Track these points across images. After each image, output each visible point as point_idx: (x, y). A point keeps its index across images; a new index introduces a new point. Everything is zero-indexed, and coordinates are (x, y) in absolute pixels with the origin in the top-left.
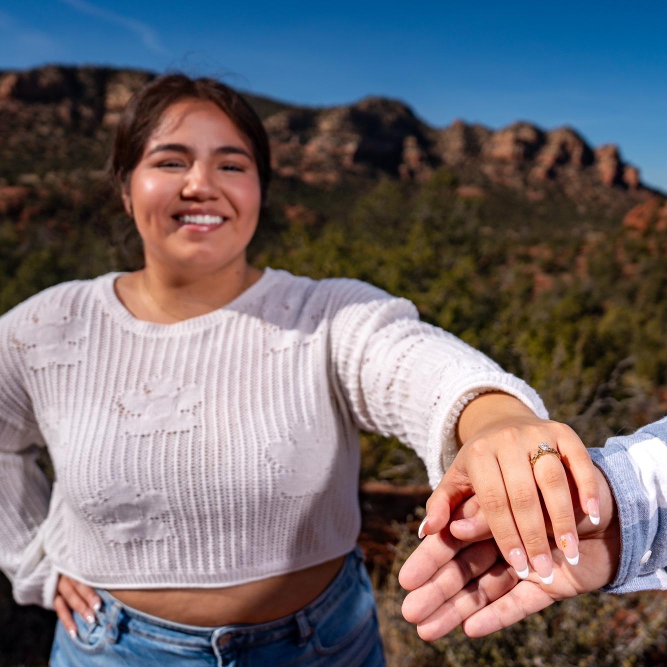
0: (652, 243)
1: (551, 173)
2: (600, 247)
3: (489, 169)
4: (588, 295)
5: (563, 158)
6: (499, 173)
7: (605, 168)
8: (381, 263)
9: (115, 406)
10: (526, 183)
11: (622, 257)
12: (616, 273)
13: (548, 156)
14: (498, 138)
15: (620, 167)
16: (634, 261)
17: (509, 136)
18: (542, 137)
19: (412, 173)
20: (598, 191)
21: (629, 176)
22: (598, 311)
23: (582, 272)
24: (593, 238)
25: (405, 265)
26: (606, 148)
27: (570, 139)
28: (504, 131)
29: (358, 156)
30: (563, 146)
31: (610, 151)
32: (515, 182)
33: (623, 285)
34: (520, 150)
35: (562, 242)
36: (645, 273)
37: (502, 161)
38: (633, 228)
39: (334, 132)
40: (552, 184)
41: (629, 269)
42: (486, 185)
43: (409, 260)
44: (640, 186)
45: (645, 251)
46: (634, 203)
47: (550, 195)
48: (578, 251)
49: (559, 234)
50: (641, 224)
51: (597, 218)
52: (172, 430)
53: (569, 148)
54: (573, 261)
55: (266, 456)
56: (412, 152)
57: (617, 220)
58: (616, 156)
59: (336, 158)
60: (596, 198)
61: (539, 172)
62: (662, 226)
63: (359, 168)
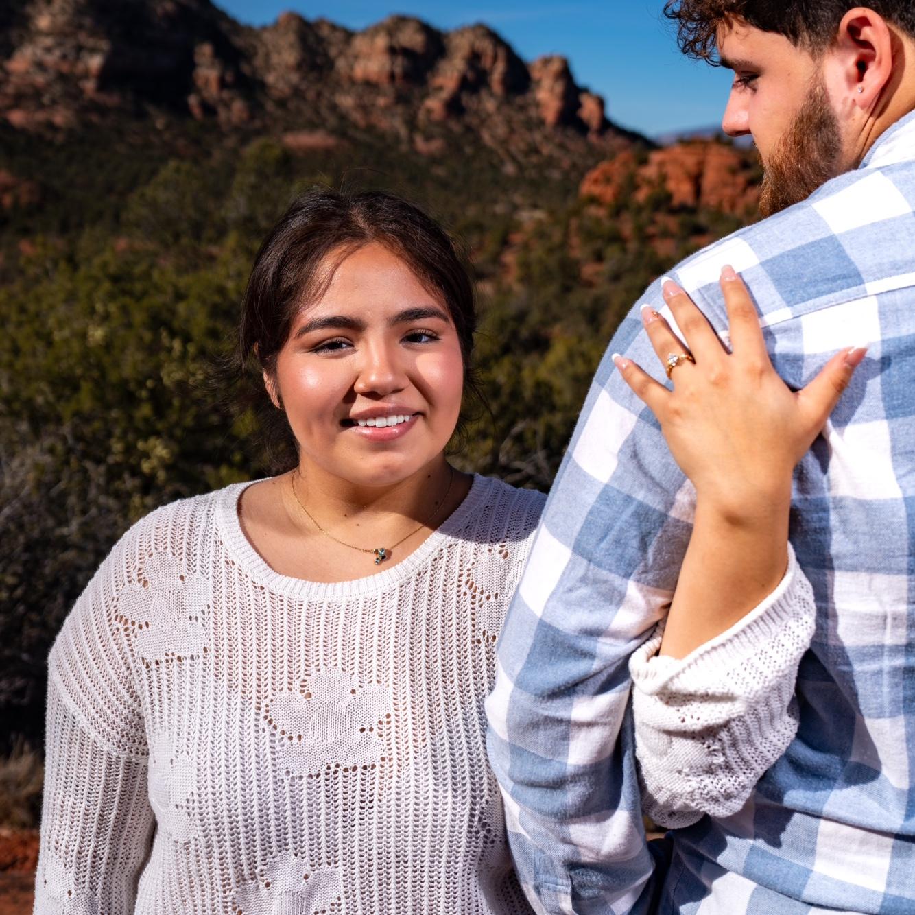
0: (627, 227)
1: (454, 107)
2: (541, 233)
3: (346, 101)
4: (521, 317)
5: (474, 81)
6: (365, 109)
7: (547, 97)
8: (180, 296)
10: (412, 124)
11: (578, 250)
12: (569, 277)
13: (449, 75)
14: (359, 44)
15: (572, 93)
16: (599, 257)
17: (381, 42)
18: (436, 43)
19: (209, 109)
20: (537, 137)
21: (589, 110)
22: (540, 344)
23: (512, 279)
24: (530, 217)
25: (217, 299)
26: (547, 61)
27: (486, 46)
28: (372, 32)
29: (106, 78)
30: (474, 58)
31: (556, 66)
32: (394, 124)
33: (581, 298)
34: (399, 65)
35: (479, 227)
36: (616, 277)
37: (370, 85)
38: (594, 200)
39: (59, 34)
40: (456, 127)
41: (589, 270)
42: (343, 128)
43: (221, 290)
44: (606, 125)
45: (616, 238)
46: (600, 156)
47: (454, 145)
48: (505, 243)
49: (472, 212)
50: (608, 193)
51: (535, 185)
52: (349, 765)
53: (486, 63)
54: (496, 259)
55: (480, 820)
56: (208, 73)
57: (569, 187)
58: (565, 74)
59: (68, 80)
60: (534, 150)
61: (434, 104)
62: (642, 195)
63: (112, 100)
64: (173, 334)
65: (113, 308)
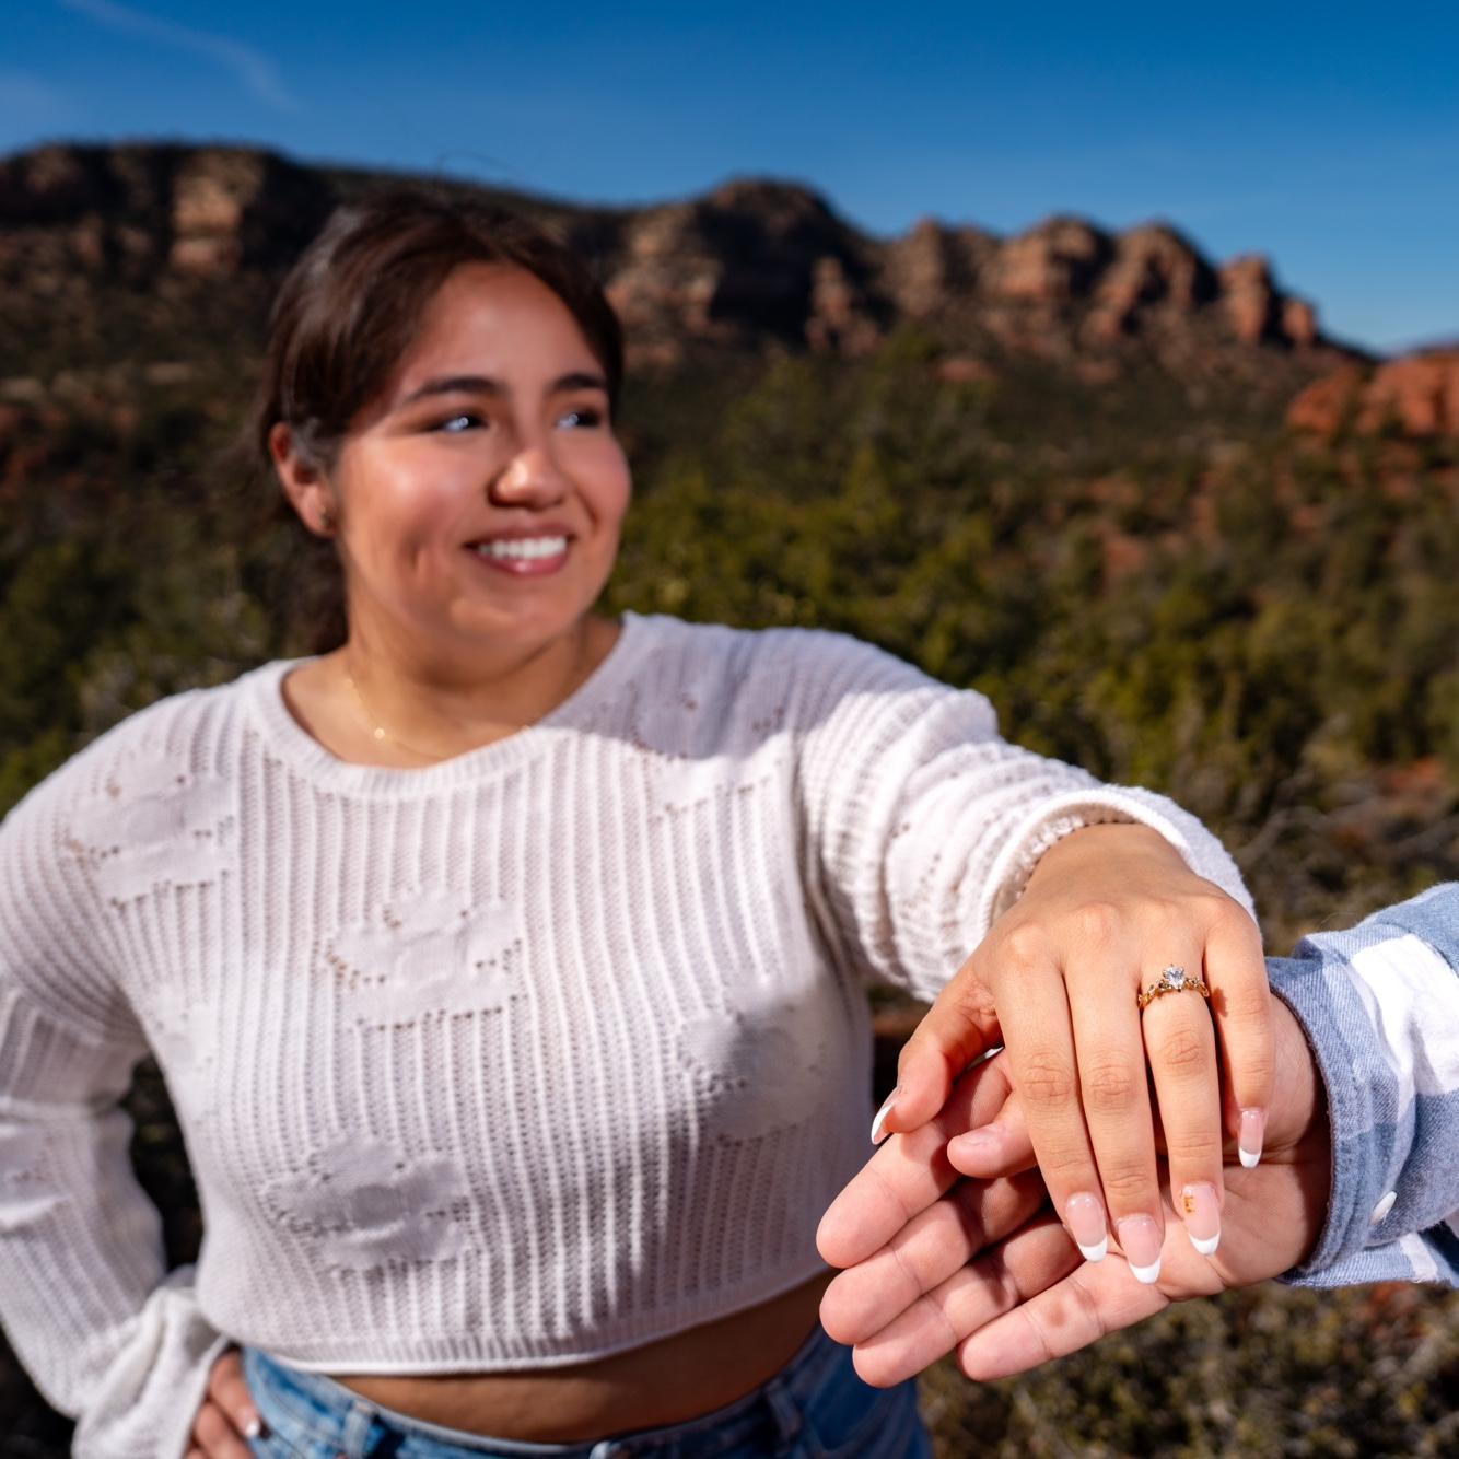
0: (1350, 461)
1: (1130, 323)
2: (1241, 473)
3: (997, 321)
4: (1220, 577)
5: (1153, 290)
6: (1020, 327)
7: (1243, 307)
8: (791, 537)
9: (322, 963)
10: (1077, 345)
11: (1289, 492)
12: (1277, 528)
13: (1120, 286)
14: (1013, 253)
15: (1275, 301)
16: (1315, 500)
17: (1037, 249)
18: (1105, 248)
19: (834, 336)
20: (1231, 355)
21: (1295, 321)
22: (1243, 610)
23: (1206, 529)
24: (1225, 455)
25: (841, 539)
26: (1242, 262)
27: (1166, 249)
28: (1026, 237)
29: (718, 306)
30: (1152, 264)
31: (1252, 270)
32: (1053, 345)
33: (1294, 553)
34: (1061, 275)
35: (1159, 468)
36: (1340, 524)
37: (1025, 302)
38: (1308, 431)
39: (666, 258)
40: (1131, 346)
41: (1305, 517)
42: (993, 354)
43: (849, 528)
44: (1319, 341)
45: (1336, 477)
46: (1307, 377)
47: (1129, 370)
48: (1194, 485)
49: (1152, 450)
50: (1324, 420)
51: (1232, 412)
52: (461, 1010)
53: (1165, 267)
54: (1185, 507)
55: (680, 1056)
56: (831, 293)
57: (1274, 414)
58: (1265, 278)
59: (671, 312)
60: (1226, 371)
61: (1103, 321)
62: (1369, 423)
63: (721, 331)
64: (782, 587)
65: (698, 552)
